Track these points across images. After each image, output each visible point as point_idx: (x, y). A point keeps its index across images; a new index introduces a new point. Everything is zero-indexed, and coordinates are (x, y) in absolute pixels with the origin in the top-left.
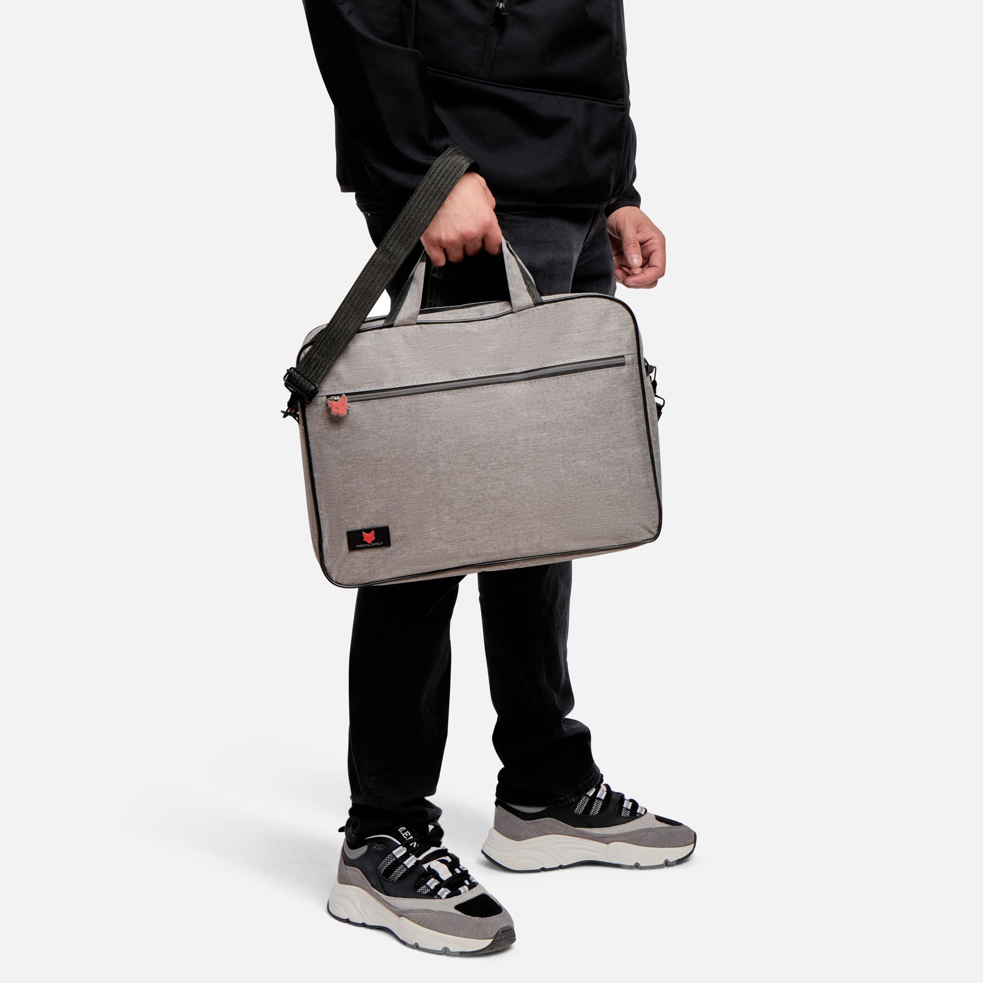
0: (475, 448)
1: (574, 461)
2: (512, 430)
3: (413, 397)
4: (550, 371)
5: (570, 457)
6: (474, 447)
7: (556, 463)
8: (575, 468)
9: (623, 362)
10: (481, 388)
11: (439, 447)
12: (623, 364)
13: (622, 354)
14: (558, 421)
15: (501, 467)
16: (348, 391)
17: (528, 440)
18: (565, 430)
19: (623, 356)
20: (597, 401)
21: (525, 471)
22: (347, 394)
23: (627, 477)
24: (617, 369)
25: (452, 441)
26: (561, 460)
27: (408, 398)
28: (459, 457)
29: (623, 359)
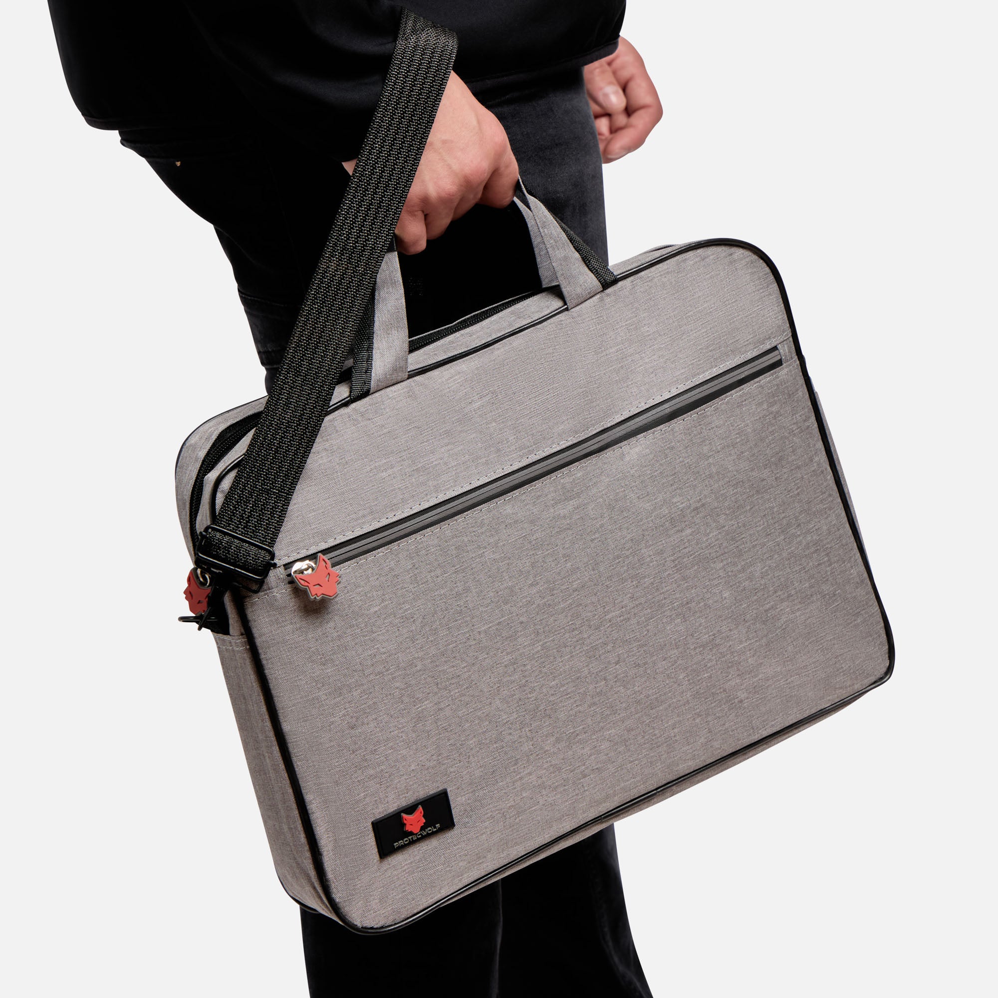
0: (577, 593)
1: (743, 570)
2: (632, 540)
3: (444, 525)
4: (667, 409)
5: (735, 564)
6: (574, 591)
7: (716, 582)
8: (747, 583)
9: (778, 358)
10: (559, 474)
11: (514, 609)
12: (779, 363)
13: (773, 345)
14: (703, 501)
15: (626, 616)
16: (324, 546)
17: (661, 552)
18: (718, 515)
19: (775, 348)
20: (756, 445)
21: (668, 613)
22: (325, 552)
23: (829, 573)
24: (772, 375)
25: (534, 590)
26: (722, 573)
27: (436, 529)
28: (552, 619)
29: (776, 352)
